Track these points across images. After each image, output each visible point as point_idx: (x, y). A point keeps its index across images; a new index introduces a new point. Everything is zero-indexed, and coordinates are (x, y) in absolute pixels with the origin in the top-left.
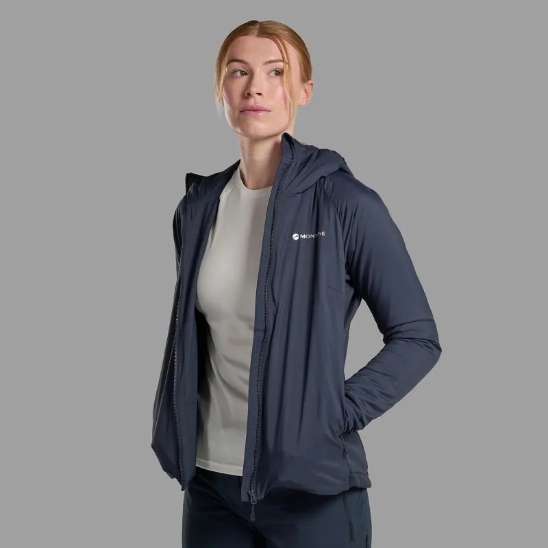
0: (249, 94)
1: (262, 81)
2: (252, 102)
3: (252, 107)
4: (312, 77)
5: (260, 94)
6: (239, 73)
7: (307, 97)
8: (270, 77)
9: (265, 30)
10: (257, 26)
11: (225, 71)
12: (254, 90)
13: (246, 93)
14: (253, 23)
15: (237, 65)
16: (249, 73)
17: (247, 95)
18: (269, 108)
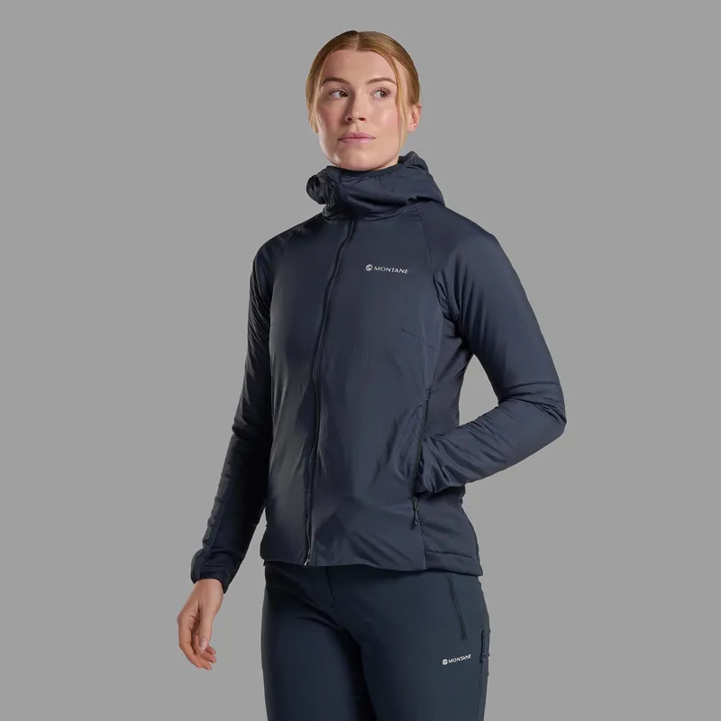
0: (350, 119)
1: (364, 103)
2: (353, 129)
3: (354, 134)
4: (420, 100)
5: (362, 119)
6: (337, 94)
7: (415, 122)
8: (374, 98)
9: (367, 42)
10: (358, 38)
11: (318, 93)
12: (356, 114)
13: (346, 119)
14: (353, 33)
15: (334, 85)
16: (349, 94)
17: (347, 121)
18: (374, 136)
